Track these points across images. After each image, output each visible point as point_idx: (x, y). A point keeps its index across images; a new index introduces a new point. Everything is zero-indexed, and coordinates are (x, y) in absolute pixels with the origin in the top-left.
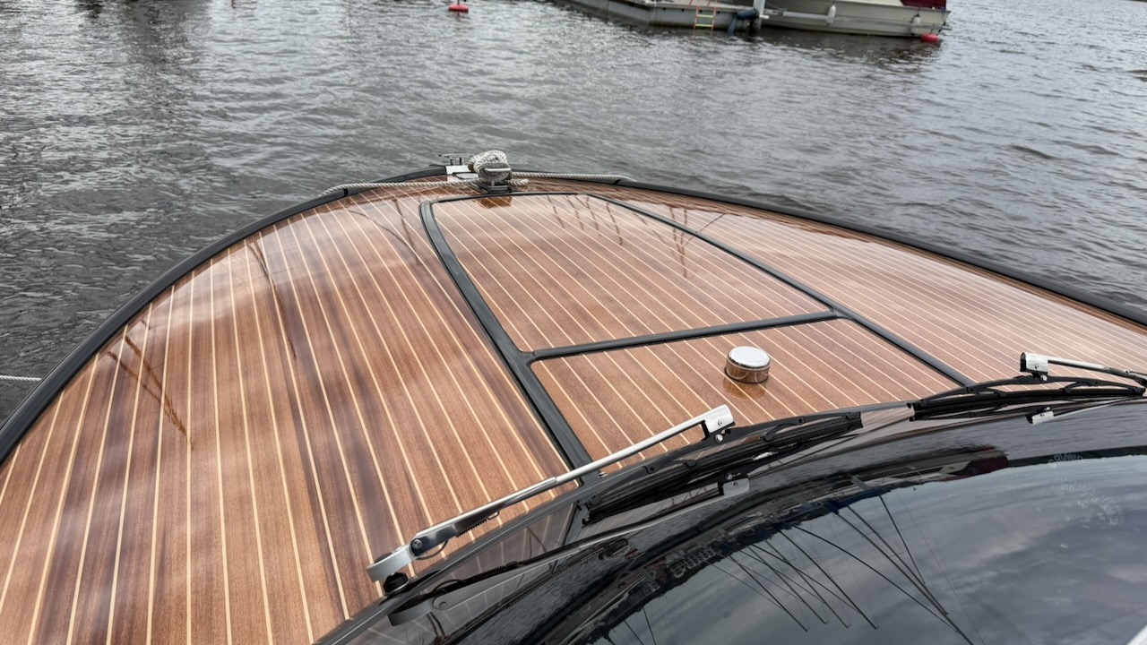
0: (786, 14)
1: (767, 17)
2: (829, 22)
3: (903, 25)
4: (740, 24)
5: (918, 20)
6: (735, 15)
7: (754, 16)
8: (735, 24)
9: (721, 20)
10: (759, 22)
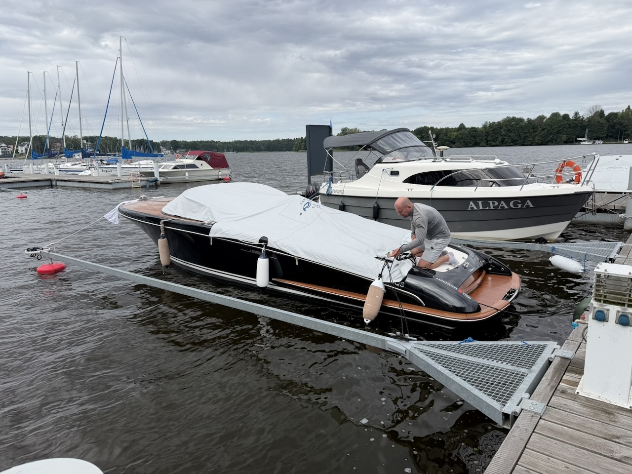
0: (169, 178)
1: (161, 180)
2: (187, 178)
3: (215, 176)
4: (151, 184)
5: (220, 173)
6: (148, 181)
7: (156, 180)
8: (148, 184)
9: (143, 183)
10: (159, 182)
